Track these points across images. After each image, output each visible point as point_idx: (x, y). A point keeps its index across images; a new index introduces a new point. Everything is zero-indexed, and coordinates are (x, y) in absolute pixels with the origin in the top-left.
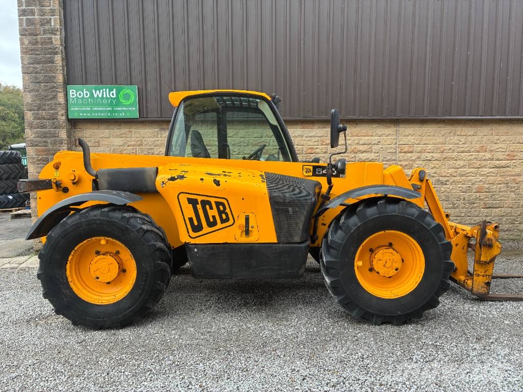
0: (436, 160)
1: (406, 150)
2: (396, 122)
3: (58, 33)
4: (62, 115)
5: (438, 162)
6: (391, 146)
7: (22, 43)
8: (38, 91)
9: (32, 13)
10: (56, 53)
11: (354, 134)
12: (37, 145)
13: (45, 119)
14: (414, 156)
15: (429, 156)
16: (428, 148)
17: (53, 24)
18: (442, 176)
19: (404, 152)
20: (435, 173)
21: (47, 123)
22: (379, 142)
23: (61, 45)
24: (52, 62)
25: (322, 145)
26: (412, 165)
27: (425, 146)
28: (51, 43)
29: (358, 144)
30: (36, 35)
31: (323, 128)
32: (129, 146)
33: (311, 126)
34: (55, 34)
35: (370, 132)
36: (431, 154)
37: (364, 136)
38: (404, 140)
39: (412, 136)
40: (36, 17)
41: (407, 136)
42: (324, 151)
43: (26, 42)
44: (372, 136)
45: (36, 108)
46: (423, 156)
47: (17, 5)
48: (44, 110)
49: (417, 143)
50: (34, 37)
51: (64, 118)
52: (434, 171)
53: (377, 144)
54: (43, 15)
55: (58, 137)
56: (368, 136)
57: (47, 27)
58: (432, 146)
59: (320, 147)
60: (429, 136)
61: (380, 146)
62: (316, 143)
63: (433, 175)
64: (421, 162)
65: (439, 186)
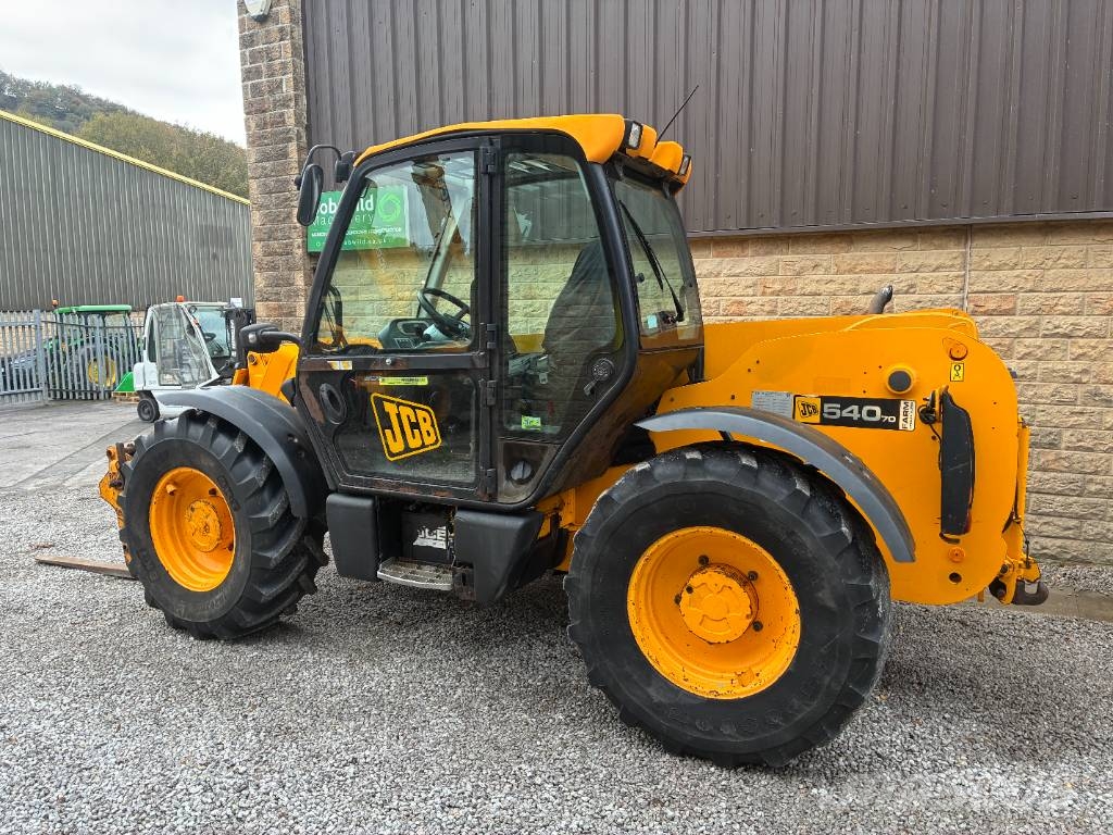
0: (1088, 335)
1: (991, 306)
2: (963, 232)
3: (293, 104)
4: (299, 247)
5: (1093, 342)
6: (946, 296)
7: (248, 128)
8: (267, 207)
9: (258, 73)
10: (290, 140)
11: (844, 267)
12: (267, 299)
13: (276, 254)
14: (1017, 323)
15: (1065, 323)
16: (1062, 301)
17: (284, 90)
18: (1106, 383)
19: (985, 313)
20: (1085, 372)
21: (280, 260)
22: (912, 286)
23: (298, 123)
24: (285, 155)
25: (764, 294)
26: (1010, 348)
27: (1053, 295)
28: (284, 122)
29: (854, 292)
30: (264, 111)
31: (766, 254)
32: (400, 299)
33: (737, 250)
34: (288, 107)
35: (887, 262)
36: (1071, 319)
37: (870, 272)
38: (987, 280)
39: (1012, 269)
40: (264, 80)
41: (998, 269)
42: (767, 308)
43: (253, 125)
44: (892, 271)
45: (266, 237)
46: (1047, 324)
47: (240, 63)
48: (275, 239)
49: (1029, 286)
50: (262, 116)
51: (300, 252)
52: (1080, 365)
53: (906, 292)
54: (272, 75)
55: (293, 284)
56: (880, 271)
57: (277, 96)
58: (1075, 294)
59: (760, 299)
60: (1067, 267)
61: (916, 297)
62: (750, 291)
63: (1076, 377)
64: (1039, 341)
65: (1098, 409)
